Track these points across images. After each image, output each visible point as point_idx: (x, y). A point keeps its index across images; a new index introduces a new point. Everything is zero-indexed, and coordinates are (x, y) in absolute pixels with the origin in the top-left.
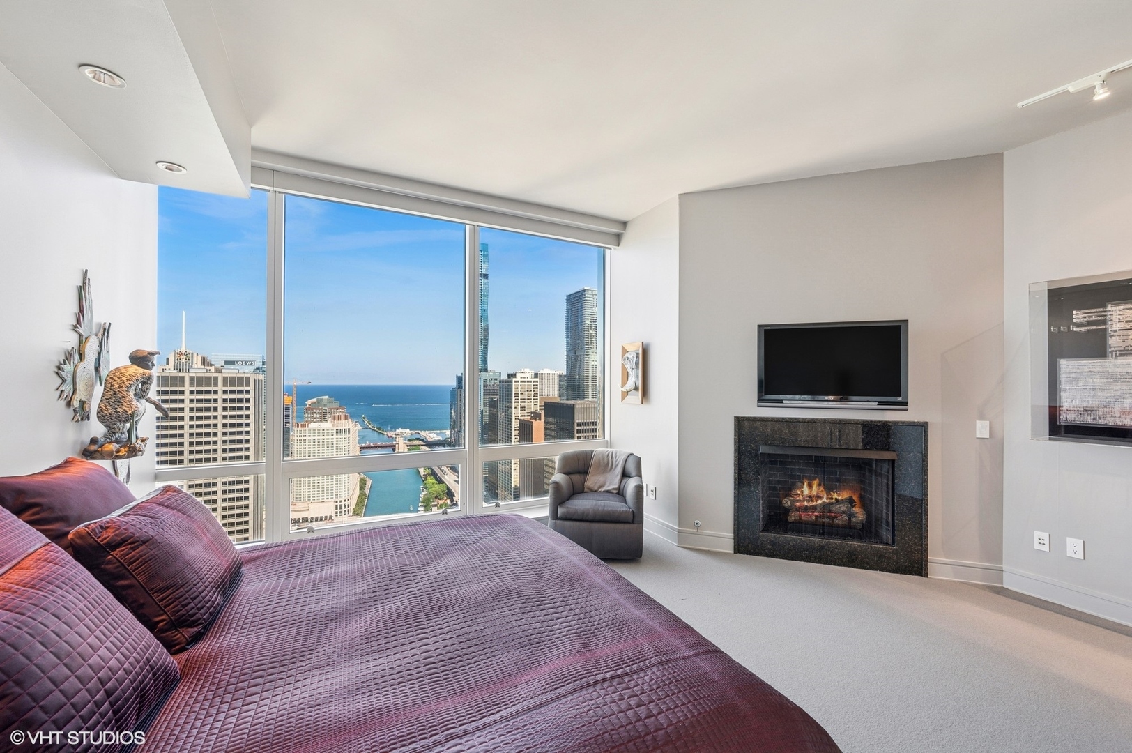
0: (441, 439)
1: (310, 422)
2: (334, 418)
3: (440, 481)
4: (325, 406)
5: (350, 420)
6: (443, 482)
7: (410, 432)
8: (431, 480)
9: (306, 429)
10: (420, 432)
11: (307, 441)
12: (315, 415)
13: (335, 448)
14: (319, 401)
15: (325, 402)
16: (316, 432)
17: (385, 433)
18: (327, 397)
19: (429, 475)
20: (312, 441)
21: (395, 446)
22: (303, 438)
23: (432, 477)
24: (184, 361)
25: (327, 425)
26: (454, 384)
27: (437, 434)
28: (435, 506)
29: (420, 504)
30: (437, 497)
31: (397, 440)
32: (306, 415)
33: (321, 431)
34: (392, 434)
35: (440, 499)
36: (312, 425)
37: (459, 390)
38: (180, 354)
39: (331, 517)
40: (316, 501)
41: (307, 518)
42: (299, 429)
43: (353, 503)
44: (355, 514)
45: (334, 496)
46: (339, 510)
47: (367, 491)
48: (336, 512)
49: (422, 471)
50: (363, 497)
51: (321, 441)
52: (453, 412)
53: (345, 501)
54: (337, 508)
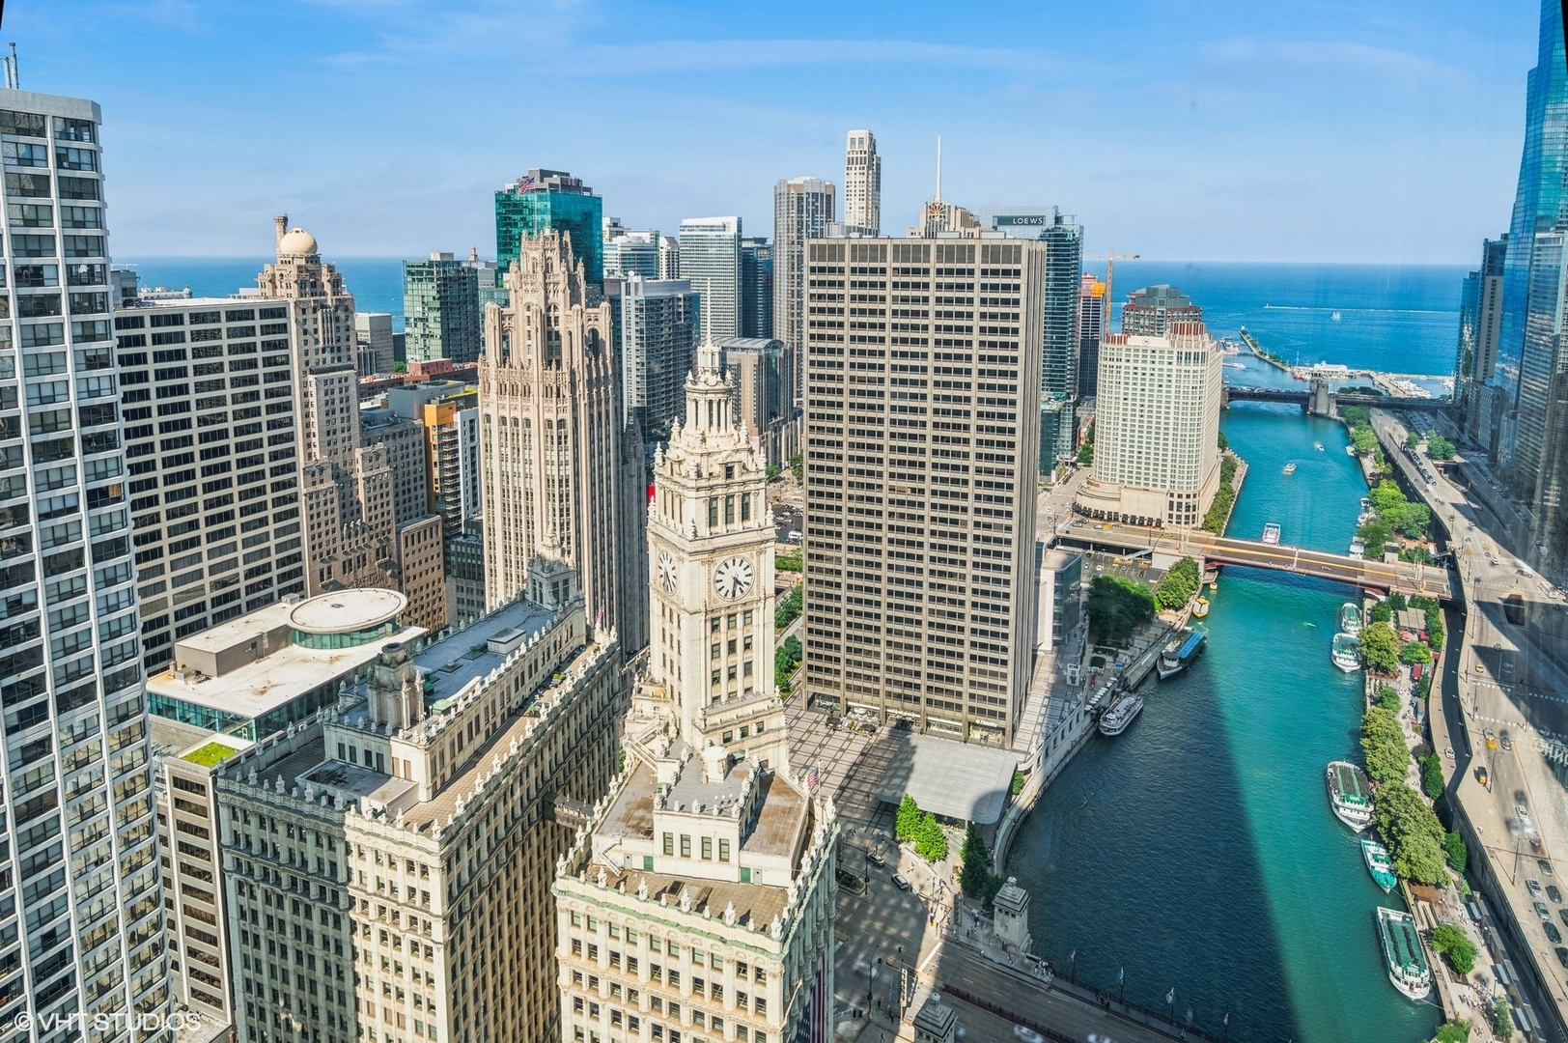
0: (1428, 396)
1: (1131, 333)
2: (1178, 330)
3: (1412, 495)
4: (1162, 303)
5: (1206, 335)
6: (1422, 500)
7: (1348, 372)
8: (1389, 490)
9: (1123, 346)
10: (1372, 373)
11: (1123, 370)
12: (1141, 322)
13: (1173, 389)
14: (1154, 294)
15: (1164, 295)
16: (1141, 353)
17: (1288, 369)
18: (1170, 285)
19: (1385, 476)
20: (1132, 371)
21: (1307, 399)
22: (1115, 363)
23: (1393, 483)
25: (1160, 342)
28: (1394, 550)
29: (1355, 539)
30: (1399, 531)
31: (1312, 387)
32: (1127, 321)
33: (1149, 354)
34: (1304, 371)
35: (1410, 538)
36: (1134, 341)
37: (1489, 279)
38: (933, 208)
39: (1159, 522)
40: (1134, 485)
41: (1116, 514)
42: (1110, 346)
43: (1205, 504)
44: (1207, 526)
45: (1168, 484)
46: (1175, 513)
47: (1236, 485)
48: (1171, 516)
49: (1369, 465)
50: (1227, 496)
51: (1148, 372)
52: (1467, 332)
53: (1188, 496)
54: (1171, 508)
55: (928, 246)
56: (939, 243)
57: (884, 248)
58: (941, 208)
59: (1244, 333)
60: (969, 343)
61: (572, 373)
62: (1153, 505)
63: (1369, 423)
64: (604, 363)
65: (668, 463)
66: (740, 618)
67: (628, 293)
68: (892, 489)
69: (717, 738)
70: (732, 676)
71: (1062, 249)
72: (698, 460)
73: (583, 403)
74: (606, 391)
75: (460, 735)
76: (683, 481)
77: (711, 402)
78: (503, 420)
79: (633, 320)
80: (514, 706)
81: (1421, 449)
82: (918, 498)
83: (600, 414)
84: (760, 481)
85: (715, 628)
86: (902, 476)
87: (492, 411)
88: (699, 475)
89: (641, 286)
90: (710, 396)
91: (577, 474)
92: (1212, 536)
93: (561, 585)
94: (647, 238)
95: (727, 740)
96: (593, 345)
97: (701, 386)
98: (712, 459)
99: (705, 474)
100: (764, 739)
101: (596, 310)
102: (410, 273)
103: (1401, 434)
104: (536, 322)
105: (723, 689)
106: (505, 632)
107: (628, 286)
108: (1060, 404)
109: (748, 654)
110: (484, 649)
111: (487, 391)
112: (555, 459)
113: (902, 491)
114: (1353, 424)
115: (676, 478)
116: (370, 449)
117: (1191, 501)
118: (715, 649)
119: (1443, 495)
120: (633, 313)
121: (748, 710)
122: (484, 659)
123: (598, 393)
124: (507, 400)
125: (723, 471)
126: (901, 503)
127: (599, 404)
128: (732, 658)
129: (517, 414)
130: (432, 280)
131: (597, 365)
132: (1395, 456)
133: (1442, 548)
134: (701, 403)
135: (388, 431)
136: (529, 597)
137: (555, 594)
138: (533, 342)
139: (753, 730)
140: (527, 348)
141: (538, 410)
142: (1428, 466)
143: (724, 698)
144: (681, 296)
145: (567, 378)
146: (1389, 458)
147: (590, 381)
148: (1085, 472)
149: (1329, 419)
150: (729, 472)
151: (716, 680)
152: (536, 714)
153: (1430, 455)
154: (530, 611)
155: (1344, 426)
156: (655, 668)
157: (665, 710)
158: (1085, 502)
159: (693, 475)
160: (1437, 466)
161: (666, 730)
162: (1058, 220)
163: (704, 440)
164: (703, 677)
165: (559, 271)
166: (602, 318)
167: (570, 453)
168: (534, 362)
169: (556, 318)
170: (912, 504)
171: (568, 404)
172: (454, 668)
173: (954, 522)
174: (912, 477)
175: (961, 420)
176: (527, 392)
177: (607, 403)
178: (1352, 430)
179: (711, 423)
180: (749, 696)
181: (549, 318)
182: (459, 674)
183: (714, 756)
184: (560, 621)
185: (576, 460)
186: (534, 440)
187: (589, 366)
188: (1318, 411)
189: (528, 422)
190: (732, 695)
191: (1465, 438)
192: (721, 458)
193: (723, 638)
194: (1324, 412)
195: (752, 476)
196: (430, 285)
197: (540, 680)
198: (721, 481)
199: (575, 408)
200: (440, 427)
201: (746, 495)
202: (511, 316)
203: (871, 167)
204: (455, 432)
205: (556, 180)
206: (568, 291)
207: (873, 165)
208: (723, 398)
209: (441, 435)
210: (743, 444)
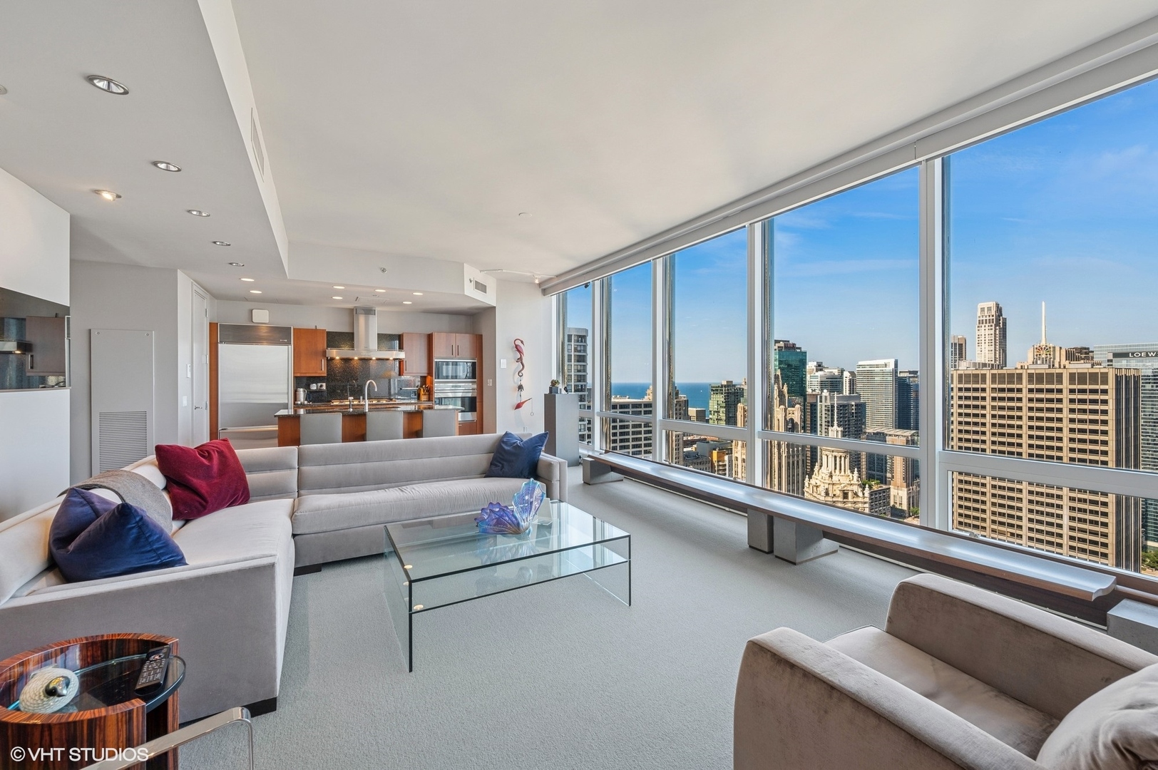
24: (1044, 356)
55: (1021, 374)
56: (1029, 371)
57: (984, 376)
58: (1047, 349)
60: (1060, 439)
61: (779, 437)
65: (811, 486)
67: (821, 401)
72: (827, 486)
73: (784, 455)
77: (835, 457)
78: (744, 460)
79: (824, 416)
83: (793, 462)
84: (865, 503)
87: (739, 455)
88: (827, 494)
89: (828, 398)
90: (835, 454)
94: (836, 372)
96: (791, 427)
98: (835, 487)
99: (831, 494)
101: (793, 409)
102: (712, 390)
107: (821, 397)
111: (737, 445)
115: (815, 494)
120: (824, 412)
123: (793, 451)
125: (841, 494)
127: (793, 457)
130: (722, 393)
134: (830, 456)
135: (695, 461)
144: (853, 403)
147: (788, 445)
150: (845, 495)
159: (823, 494)
163: (831, 476)
165: (774, 388)
166: (796, 413)
177: (798, 456)
179: (835, 468)
187: (788, 437)
192: (840, 487)
195: (860, 500)
196: (722, 396)
198: (840, 499)
199: (780, 458)
200: (718, 462)
203: (997, 324)
204: (725, 465)
205: (782, 344)
206: (778, 399)
207: (1000, 323)
208: (843, 455)
209: (719, 465)
210: (855, 481)
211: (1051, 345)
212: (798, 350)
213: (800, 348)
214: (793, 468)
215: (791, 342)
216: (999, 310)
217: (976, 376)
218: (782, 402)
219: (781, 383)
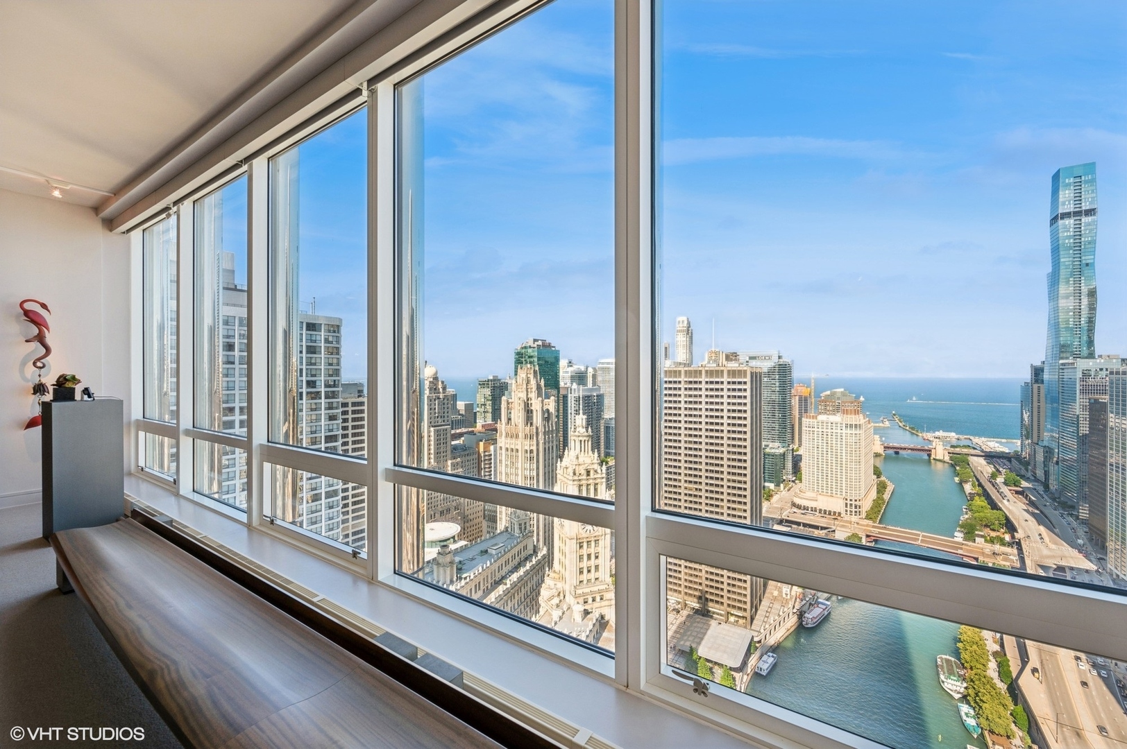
0: (1007, 451)
1: (820, 413)
2: (845, 412)
3: (994, 506)
4: (839, 398)
5: (862, 415)
6: (1000, 509)
7: (957, 436)
8: (980, 502)
9: (815, 420)
10: (971, 438)
11: (816, 433)
12: (828, 408)
13: (844, 443)
14: (833, 394)
15: (839, 395)
16: (825, 424)
17: (920, 435)
18: (842, 390)
19: (978, 495)
20: (820, 433)
21: (930, 451)
22: (811, 429)
23: (983, 498)
24: (714, 358)
25: (837, 418)
26: (1027, 376)
27: (1001, 443)
28: (982, 536)
29: (958, 529)
30: (986, 526)
31: (934, 444)
32: (820, 407)
33: (830, 424)
34: (929, 436)
35: (993, 530)
36: (822, 418)
37: (1035, 386)
38: (711, 352)
39: (840, 514)
40: (824, 493)
41: (815, 508)
42: (808, 420)
43: (867, 505)
44: (868, 517)
45: (844, 493)
46: (848, 509)
47: (886, 496)
48: (846, 511)
49: (968, 488)
50: (880, 502)
51: (829, 434)
52: (1026, 416)
53: (856, 501)
54: (846, 507)
55: (701, 371)
56: (706, 369)
57: (680, 371)
58: (715, 353)
59: (894, 415)
60: (722, 417)
61: (537, 428)
62: (837, 505)
63: (969, 465)
64: (552, 424)
65: (562, 467)
66: (593, 543)
67: (571, 393)
68: (686, 488)
69: (581, 600)
70: (589, 571)
71: (783, 370)
72: (574, 468)
74: (552, 437)
75: (471, 590)
76: (567, 477)
77: (581, 441)
78: (507, 449)
79: (573, 405)
80: (497, 579)
81: (1000, 480)
82: (698, 493)
83: (549, 448)
84: (603, 478)
85: (581, 547)
86: (690, 482)
87: (503, 445)
88: (574, 474)
89: (577, 390)
90: (580, 438)
91: (538, 475)
92: (870, 523)
93: (523, 525)
94: (583, 368)
95: (585, 602)
96: (547, 417)
97: (577, 434)
98: (581, 467)
99: (577, 474)
100: (604, 603)
101: (549, 400)
102: (480, 384)
103: (989, 469)
104: (522, 406)
105: (585, 577)
106: (496, 545)
107: (571, 389)
108: (784, 449)
109: (597, 561)
110: (486, 552)
111: (501, 436)
112: (528, 467)
113: (691, 489)
114: (959, 465)
115: (565, 475)
116: (454, 461)
117: (857, 503)
118: (581, 557)
119: (1015, 507)
120: (573, 402)
121: (595, 589)
122: (485, 556)
123: (549, 438)
124: (509, 440)
125: (586, 473)
126: (690, 495)
127: (549, 443)
128: (589, 563)
129: (513, 447)
130: (488, 387)
131: (548, 425)
132: (983, 483)
133: (1013, 537)
134: (577, 441)
135: (462, 453)
136: (509, 530)
137: (520, 529)
138: (520, 414)
139: (598, 599)
140: (518, 416)
141: (522, 444)
142: (1005, 489)
143: (585, 582)
144: (595, 394)
145: (535, 431)
146: (980, 485)
147: (545, 432)
148: (799, 485)
149: (944, 462)
150: (588, 473)
151: (581, 572)
152: (506, 584)
153: (1006, 483)
154: (509, 536)
155: (952, 466)
156: (556, 565)
157: (560, 585)
158: (798, 501)
159: (572, 474)
160: (1010, 490)
161: (559, 595)
162: (780, 357)
163: (577, 458)
164: (575, 570)
165: (533, 382)
166: (551, 404)
167: (535, 465)
168: (521, 423)
169: (531, 404)
170: (695, 496)
171: (535, 442)
172: (473, 559)
173: (717, 506)
174: (696, 483)
175: (719, 455)
176: (517, 436)
177: (552, 442)
178: (958, 468)
179: (581, 451)
180: (597, 582)
181: (528, 404)
182: (474, 562)
183: (578, 609)
184: (521, 542)
185: (538, 468)
186: (520, 458)
187: (545, 426)
188: (937, 458)
189: (517, 450)
190: (589, 581)
191: (1029, 474)
192: (584, 467)
193: (585, 551)
194: (942, 458)
195: (599, 476)
196: (488, 389)
197: (510, 569)
198: (584, 477)
199: (538, 445)
200: (484, 452)
201: (596, 484)
202: (512, 403)
203: (688, 334)
204: (491, 455)
205: (540, 343)
206: (536, 392)
207: (689, 332)
208: (587, 439)
209: (485, 456)
210: (595, 461)
211: (717, 350)
212: (553, 349)
213: (554, 347)
214: (549, 453)
215: (547, 342)
216: (689, 323)
217: (675, 372)
218: (539, 395)
219: (539, 377)
